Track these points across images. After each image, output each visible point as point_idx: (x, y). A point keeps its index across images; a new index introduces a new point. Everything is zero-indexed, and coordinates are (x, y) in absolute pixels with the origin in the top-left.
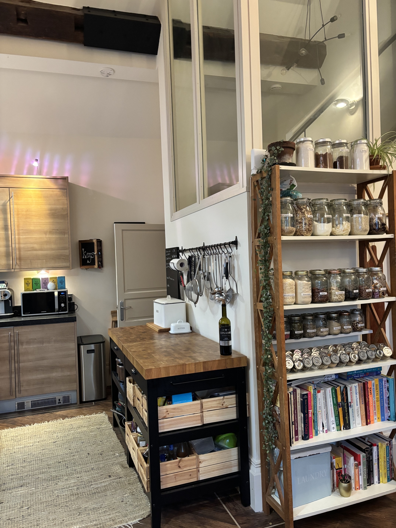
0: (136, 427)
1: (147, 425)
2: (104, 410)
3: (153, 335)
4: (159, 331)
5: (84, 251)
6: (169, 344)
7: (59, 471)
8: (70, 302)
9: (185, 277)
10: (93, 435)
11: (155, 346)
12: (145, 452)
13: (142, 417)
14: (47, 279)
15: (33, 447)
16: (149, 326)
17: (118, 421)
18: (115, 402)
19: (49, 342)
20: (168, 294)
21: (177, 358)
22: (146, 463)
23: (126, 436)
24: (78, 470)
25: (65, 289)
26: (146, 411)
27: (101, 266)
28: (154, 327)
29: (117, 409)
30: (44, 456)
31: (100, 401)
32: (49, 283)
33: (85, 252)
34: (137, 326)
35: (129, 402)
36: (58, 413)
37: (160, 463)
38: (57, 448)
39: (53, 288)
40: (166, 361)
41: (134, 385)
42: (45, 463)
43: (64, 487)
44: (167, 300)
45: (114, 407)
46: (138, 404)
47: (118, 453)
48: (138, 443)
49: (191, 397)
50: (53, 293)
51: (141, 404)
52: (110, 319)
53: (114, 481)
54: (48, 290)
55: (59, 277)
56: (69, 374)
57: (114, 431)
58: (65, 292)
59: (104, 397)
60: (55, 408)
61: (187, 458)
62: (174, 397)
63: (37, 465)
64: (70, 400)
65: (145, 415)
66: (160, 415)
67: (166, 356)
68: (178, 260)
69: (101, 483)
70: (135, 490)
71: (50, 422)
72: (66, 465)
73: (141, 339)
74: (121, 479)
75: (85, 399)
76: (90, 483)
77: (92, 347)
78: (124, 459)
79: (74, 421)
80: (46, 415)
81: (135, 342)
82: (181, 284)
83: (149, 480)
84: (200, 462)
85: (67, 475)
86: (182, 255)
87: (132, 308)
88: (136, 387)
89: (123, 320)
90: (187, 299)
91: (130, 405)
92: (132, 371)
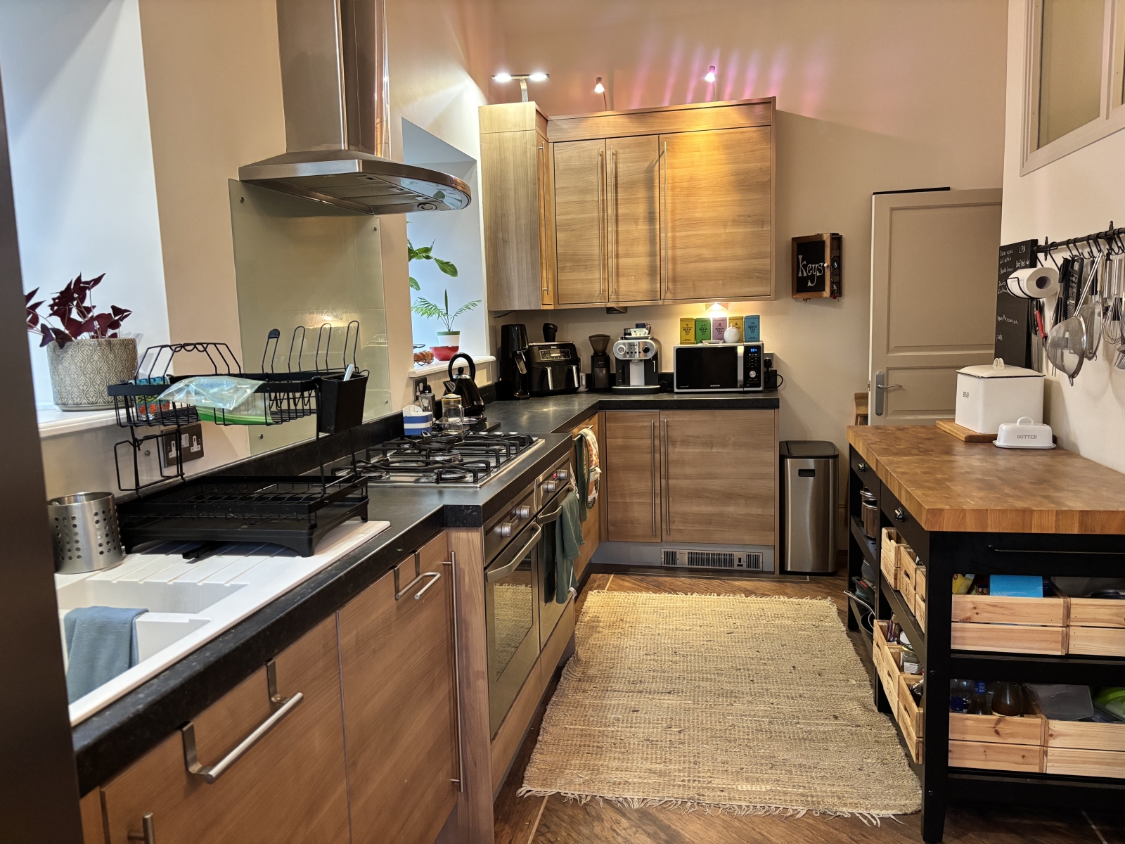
0: (897, 632)
1: (923, 630)
2: (829, 594)
3: (951, 445)
4: (966, 438)
5: (803, 261)
6: (990, 467)
7: (736, 684)
8: (768, 369)
9: (1049, 314)
10: (804, 635)
11: (954, 468)
12: (914, 684)
13: (913, 612)
14: (724, 320)
15: (691, 633)
16: (942, 428)
17: (859, 618)
18: (854, 578)
19: (724, 445)
20: (997, 356)
21: (1009, 496)
22: (918, 706)
23: (875, 649)
24: (773, 691)
25: (759, 341)
26: (924, 601)
27: (837, 293)
28: (955, 431)
29: (858, 592)
30: (709, 652)
31: (821, 577)
32: (728, 329)
33: (805, 262)
34: (913, 427)
35: (885, 580)
36: (737, 583)
37: (951, 714)
38: (733, 644)
39: (736, 338)
40: (981, 498)
41: (899, 545)
42: (712, 665)
43: (744, 714)
44: (993, 368)
45: (852, 588)
46: (905, 584)
47: (856, 681)
48: (901, 664)
49: (1041, 589)
50: (734, 349)
51: (912, 584)
52: (853, 410)
53: (843, 728)
54: (724, 342)
55: (747, 318)
56: (760, 513)
57: (848, 637)
58: (759, 348)
59: (830, 570)
60: (730, 573)
61: (1017, 719)
62: (994, 581)
63: (697, 665)
64: (761, 565)
65: (920, 610)
66: (956, 612)
67: (980, 489)
68: (1031, 271)
69: (818, 724)
70: (888, 757)
71: (721, 597)
72: (749, 677)
73: (920, 451)
74: (859, 728)
75: (791, 567)
76: (794, 718)
77: (811, 464)
78: (869, 694)
79: (768, 603)
80: (716, 582)
81: (907, 455)
82: (1036, 331)
83: (921, 739)
84: (1051, 735)
85: (751, 695)
86: (1046, 259)
87: (904, 390)
88: (902, 548)
89: (881, 414)
90: (1051, 365)
91: (888, 585)
92: (896, 514)
